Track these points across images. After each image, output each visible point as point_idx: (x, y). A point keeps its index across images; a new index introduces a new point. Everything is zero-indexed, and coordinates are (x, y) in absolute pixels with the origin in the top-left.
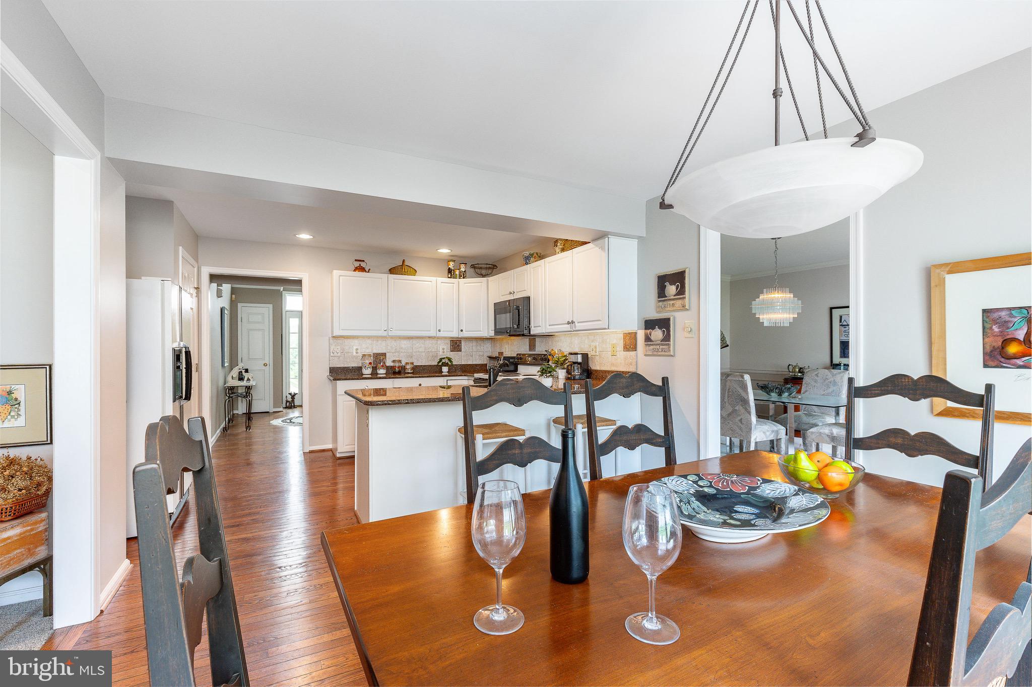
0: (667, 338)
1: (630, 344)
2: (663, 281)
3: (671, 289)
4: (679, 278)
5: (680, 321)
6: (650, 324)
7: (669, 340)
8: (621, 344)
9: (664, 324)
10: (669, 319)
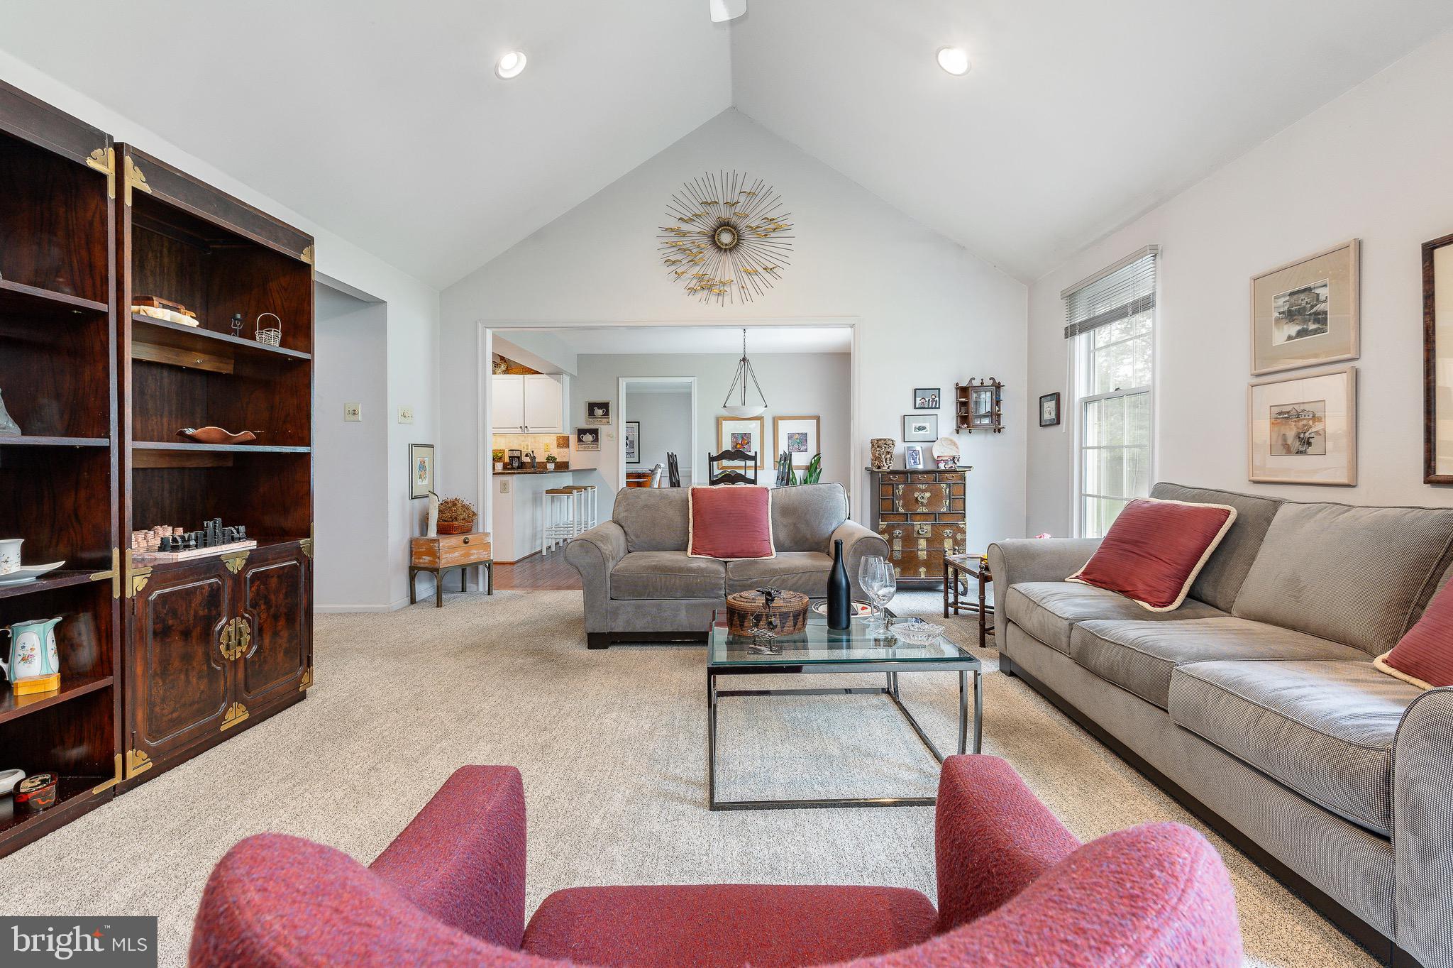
0: (596, 440)
1: (564, 442)
2: (592, 407)
3: (599, 412)
4: (605, 406)
5: (604, 430)
6: (581, 432)
7: (598, 441)
8: (555, 443)
9: (594, 432)
10: (598, 429)
